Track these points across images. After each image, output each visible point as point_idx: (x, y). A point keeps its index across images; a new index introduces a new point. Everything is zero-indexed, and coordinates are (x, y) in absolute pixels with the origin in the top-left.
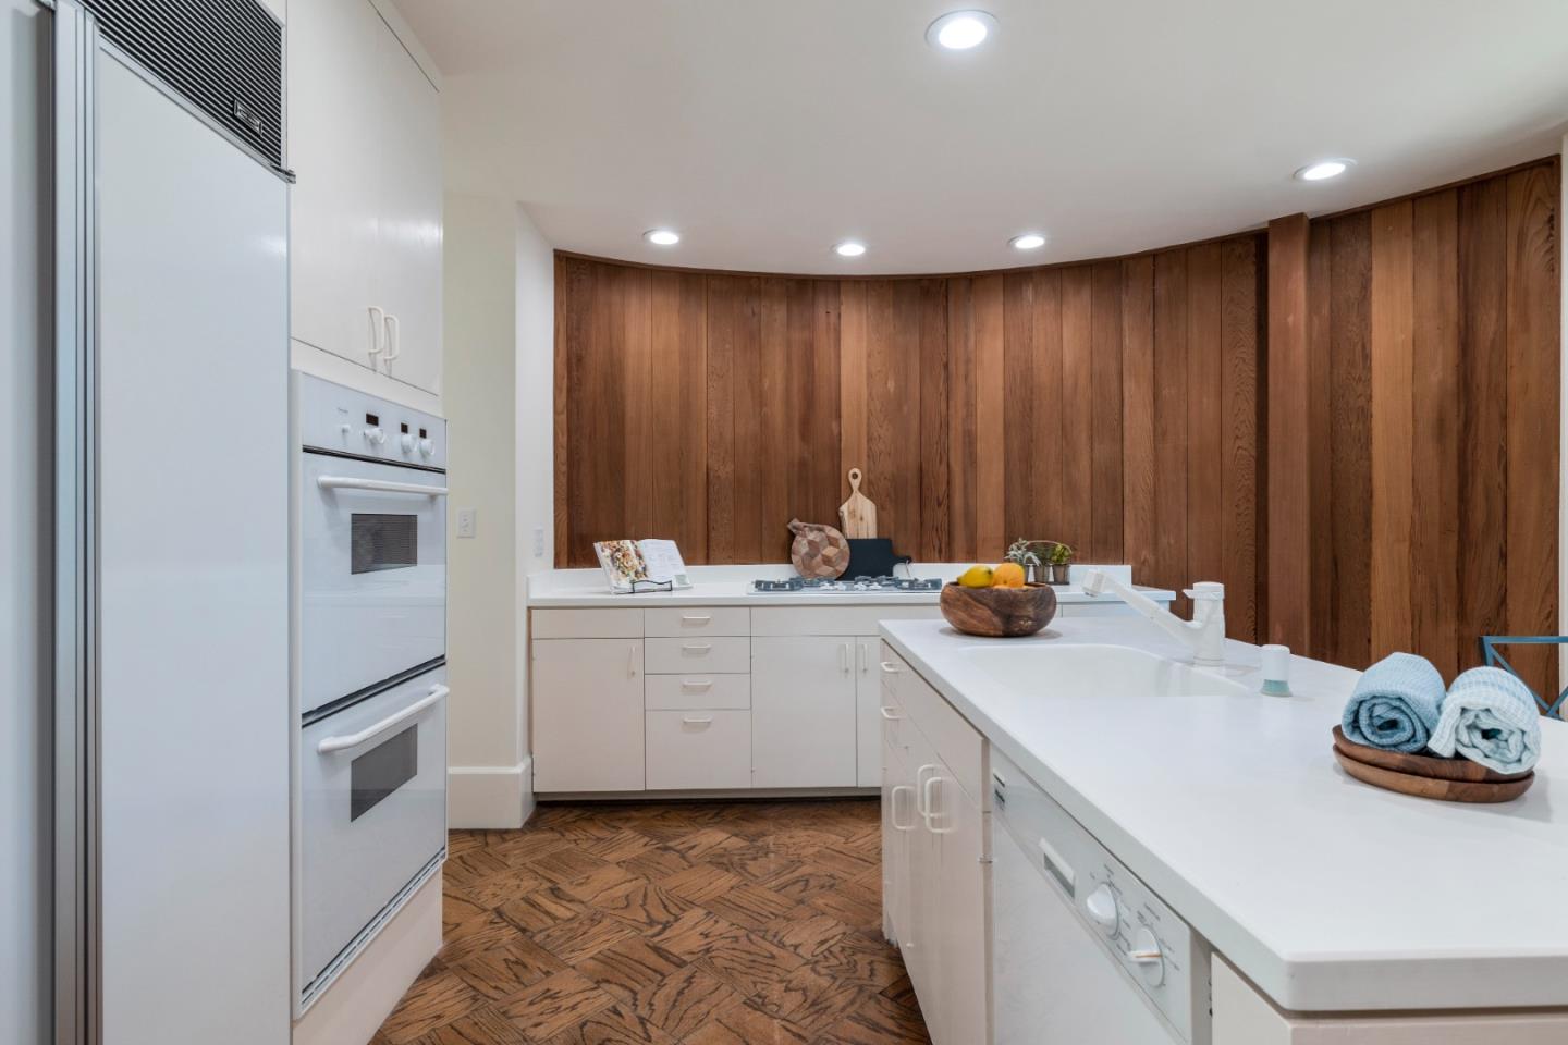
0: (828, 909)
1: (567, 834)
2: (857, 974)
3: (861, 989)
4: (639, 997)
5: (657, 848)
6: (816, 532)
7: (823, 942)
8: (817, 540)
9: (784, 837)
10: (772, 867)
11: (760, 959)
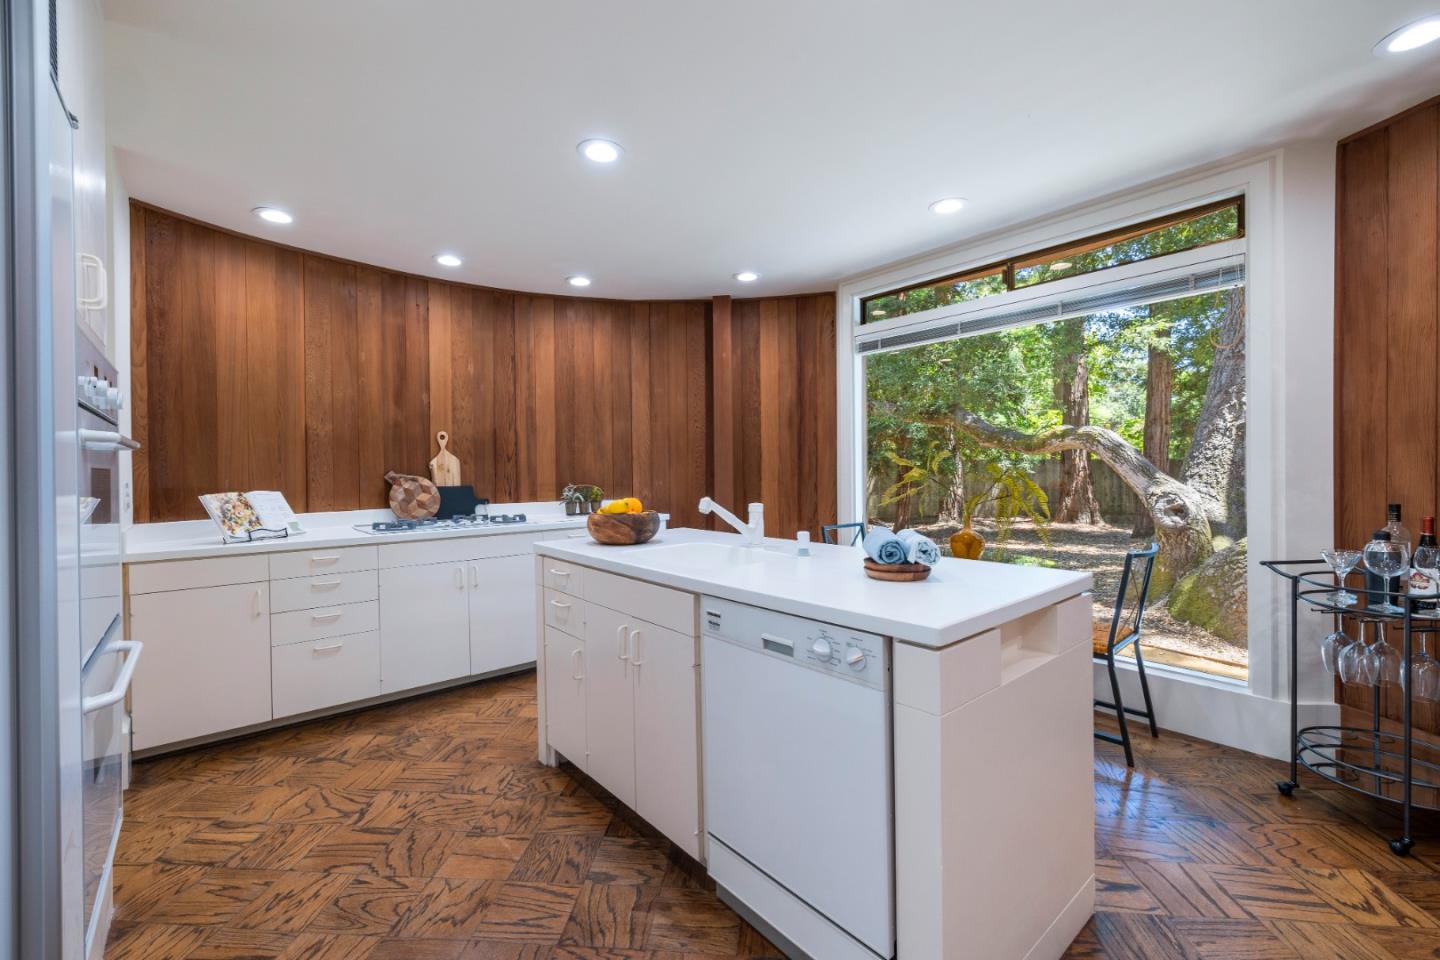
0: (491, 760)
1: (195, 778)
2: (539, 790)
3: (546, 798)
4: (374, 865)
5: (308, 763)
6: (410, 482)
7: (502, 781)
8: (412, 488)
9: (425, 725)
10: (429, 747)
11: (461, 806)
